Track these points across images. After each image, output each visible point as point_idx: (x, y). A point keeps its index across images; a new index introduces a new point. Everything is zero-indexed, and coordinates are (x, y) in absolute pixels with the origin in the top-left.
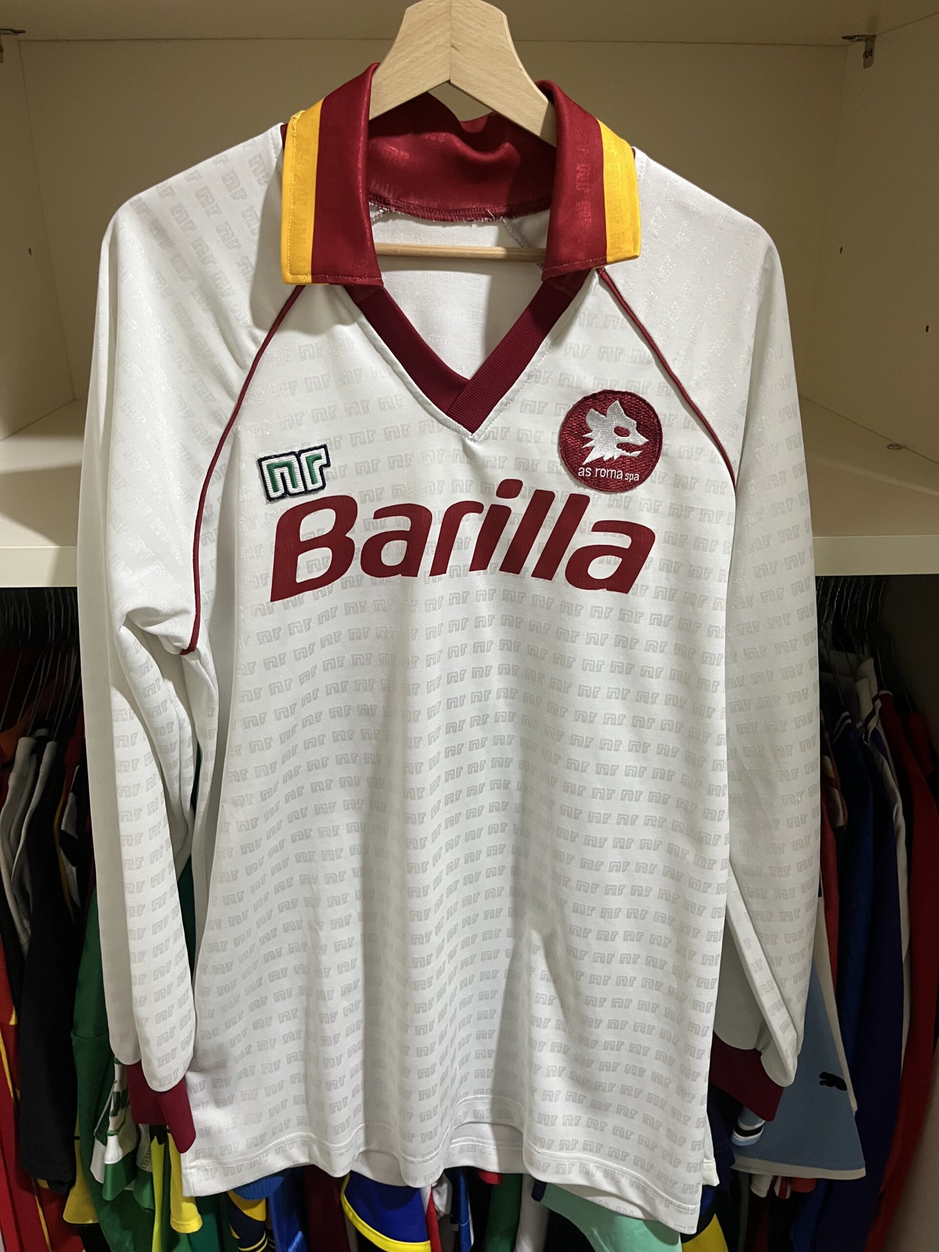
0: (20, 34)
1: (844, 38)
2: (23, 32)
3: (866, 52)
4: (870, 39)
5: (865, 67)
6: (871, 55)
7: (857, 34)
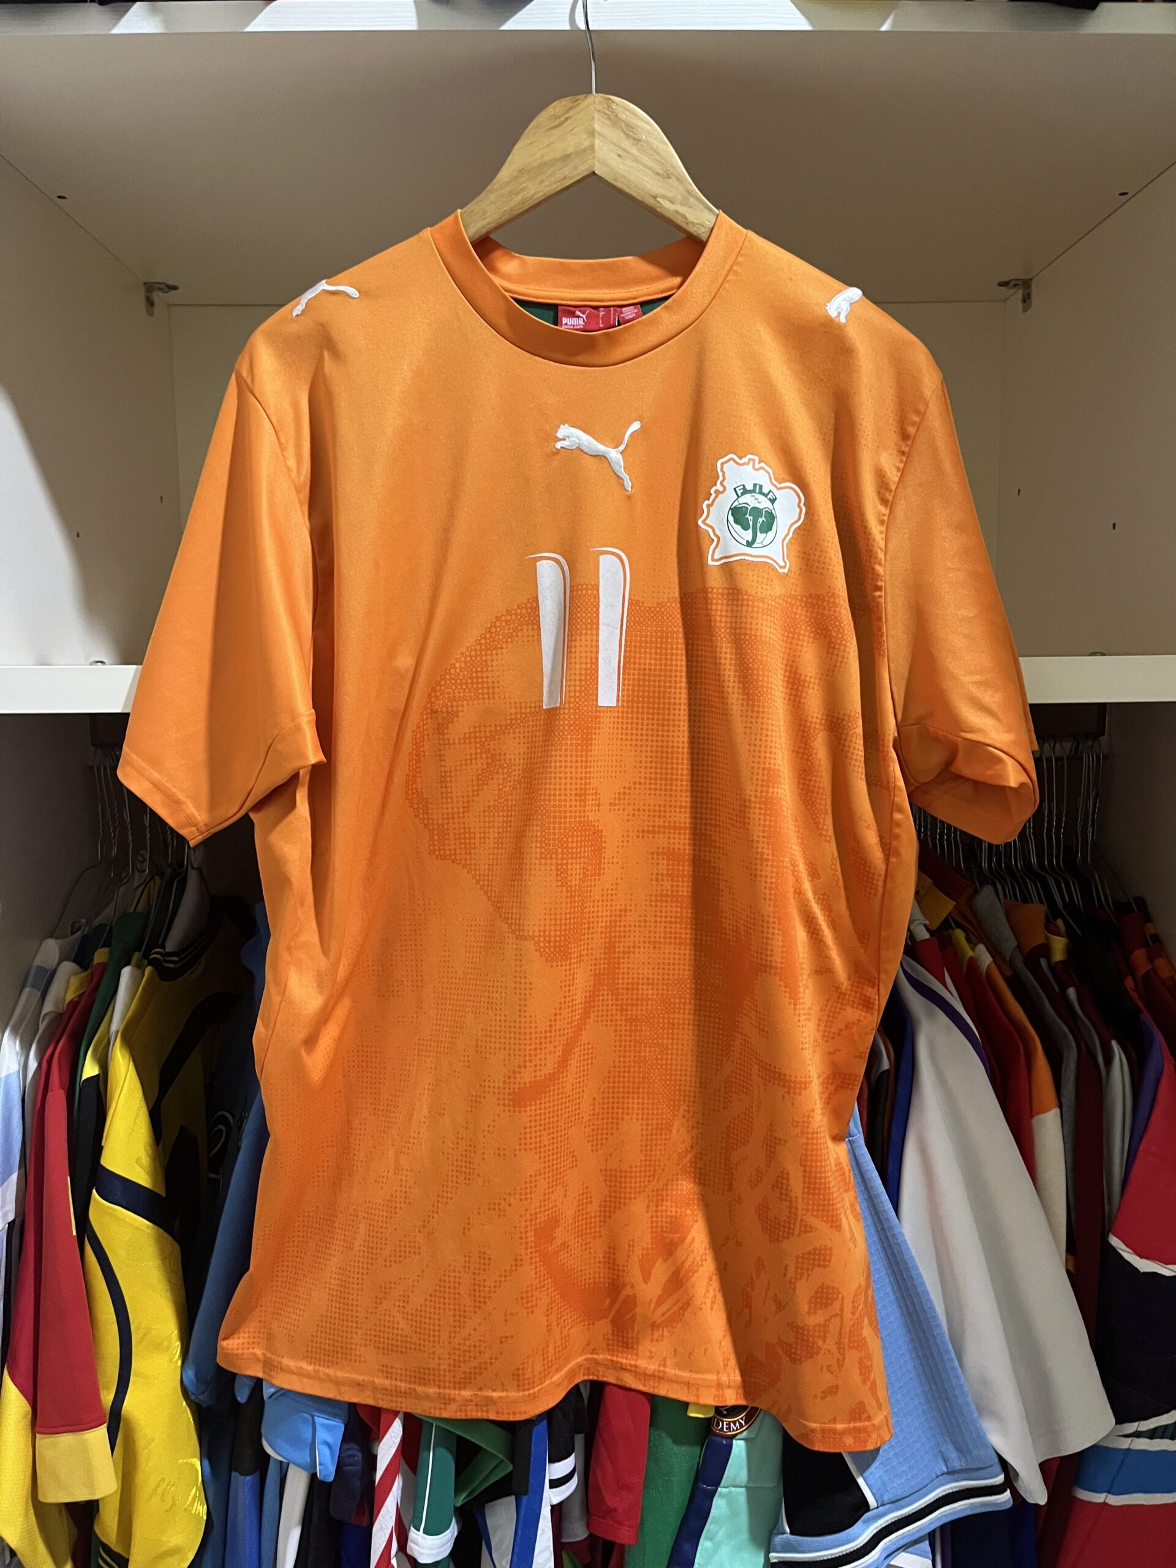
0: (173, 292)
1: (1001, 284)
2: (175, 288)
3: (1023, 297)
4: (1027, 284)
5: (1025, 311)
6: (1029, 298)
7: (1012, 279)
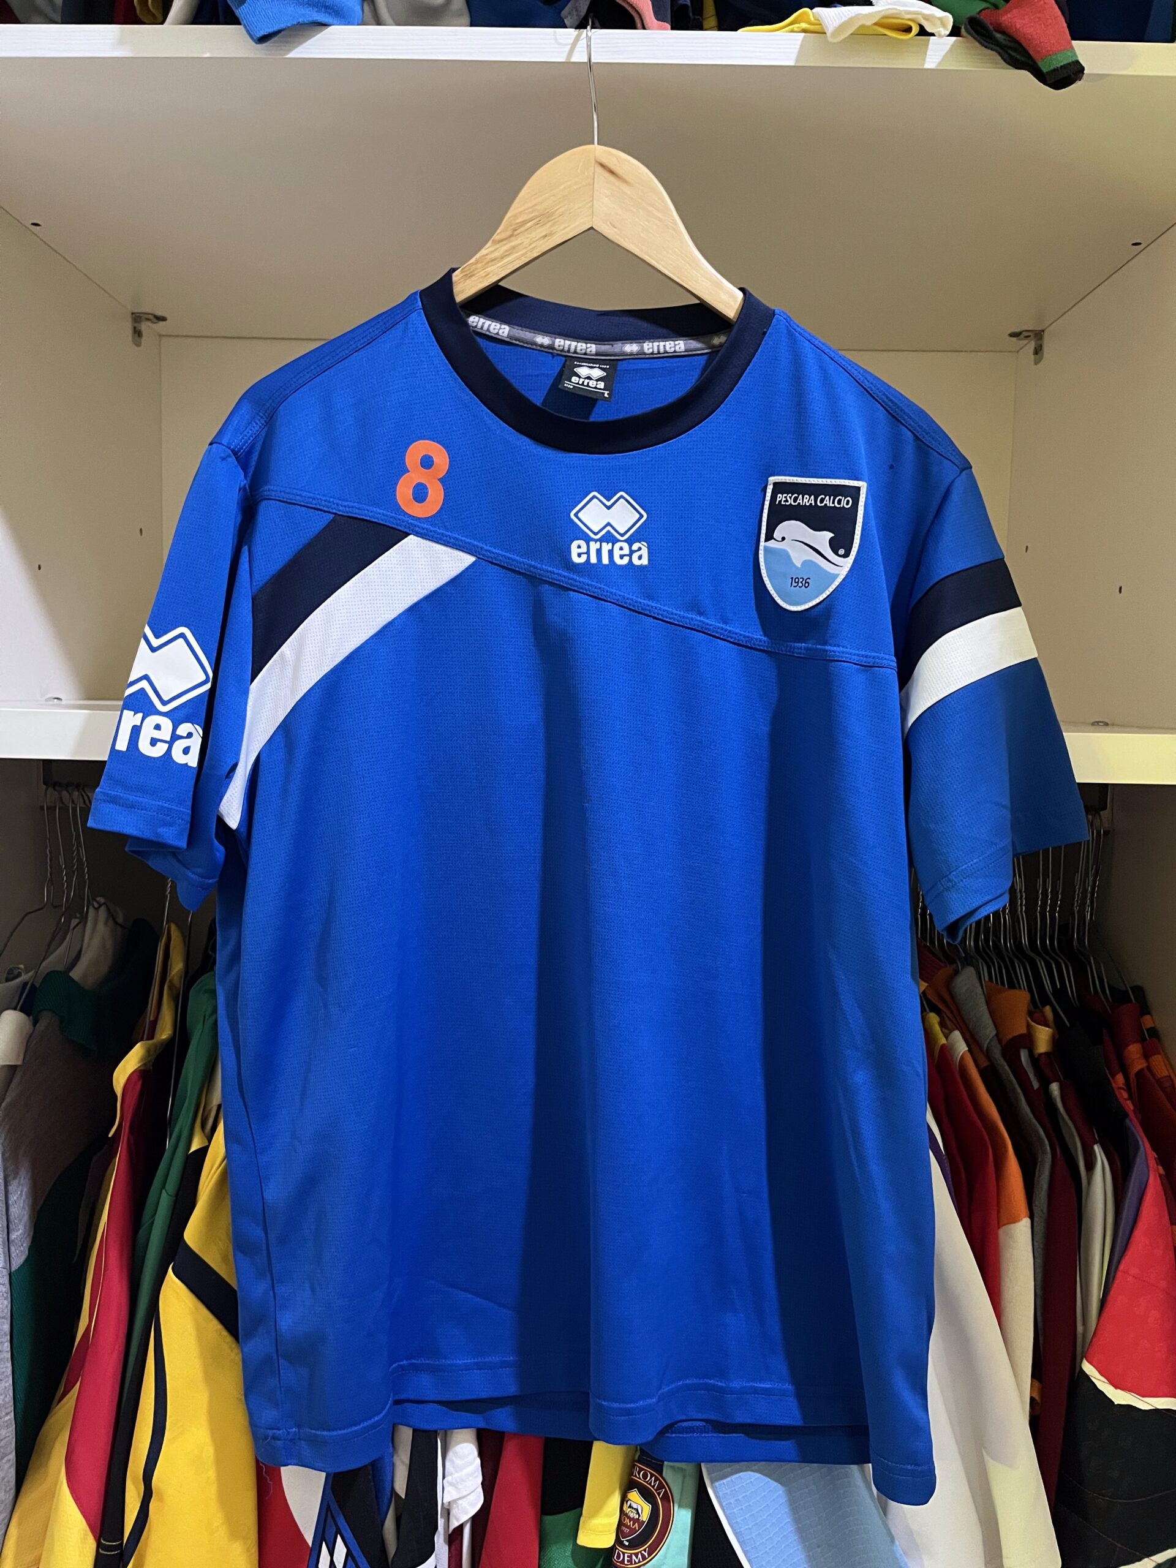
0: (161, 323)
1: (1012, 335)
2: (164, 319)
3: (1035, 348)
4: (1039, 335)
5: (1036, 363)
6: (1041, 349)
7: (1024, 329)
